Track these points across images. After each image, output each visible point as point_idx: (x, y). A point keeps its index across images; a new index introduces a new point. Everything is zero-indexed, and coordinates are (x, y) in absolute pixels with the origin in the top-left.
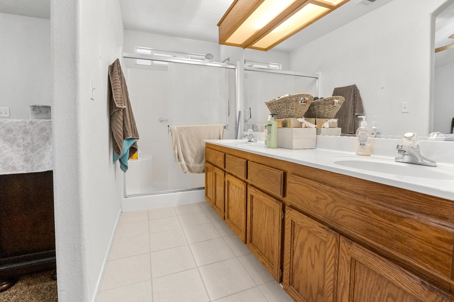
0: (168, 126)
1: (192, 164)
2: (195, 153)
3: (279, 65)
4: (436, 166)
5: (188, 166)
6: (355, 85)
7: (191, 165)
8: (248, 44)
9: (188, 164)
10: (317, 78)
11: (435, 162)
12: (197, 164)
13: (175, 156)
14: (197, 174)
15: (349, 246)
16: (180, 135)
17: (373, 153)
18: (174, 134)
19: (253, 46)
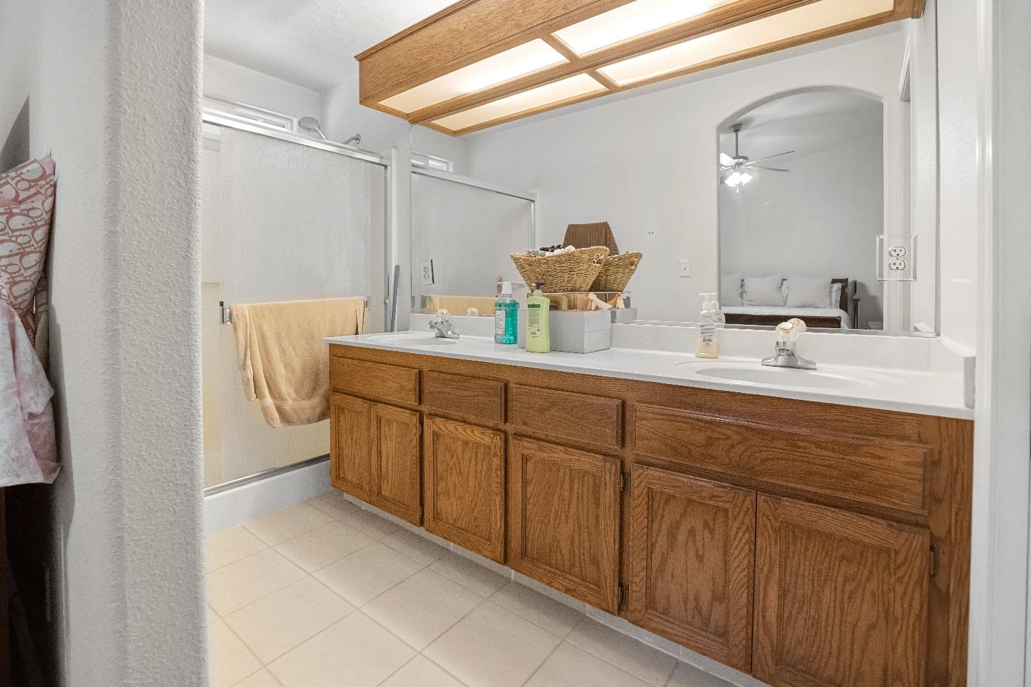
0: (222, 304)
1: (290, 401)
2: (299, 372)
3: (447, 163)
4: (816, 369)
5: (280, 410)
6: (606, 223)
7: (289, 405)
8: (422, 118)
9: (279, 402)
10: (533, 201)
11: (814, 363)
12: (303, 399)
13: (247, 385)
14: (306, 426)
15: (777, 506)
16: (260, 329)
17: (720, 353)
18: (241, 326)
19: (433, 122)
